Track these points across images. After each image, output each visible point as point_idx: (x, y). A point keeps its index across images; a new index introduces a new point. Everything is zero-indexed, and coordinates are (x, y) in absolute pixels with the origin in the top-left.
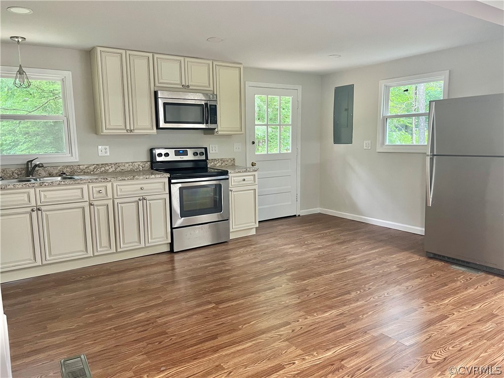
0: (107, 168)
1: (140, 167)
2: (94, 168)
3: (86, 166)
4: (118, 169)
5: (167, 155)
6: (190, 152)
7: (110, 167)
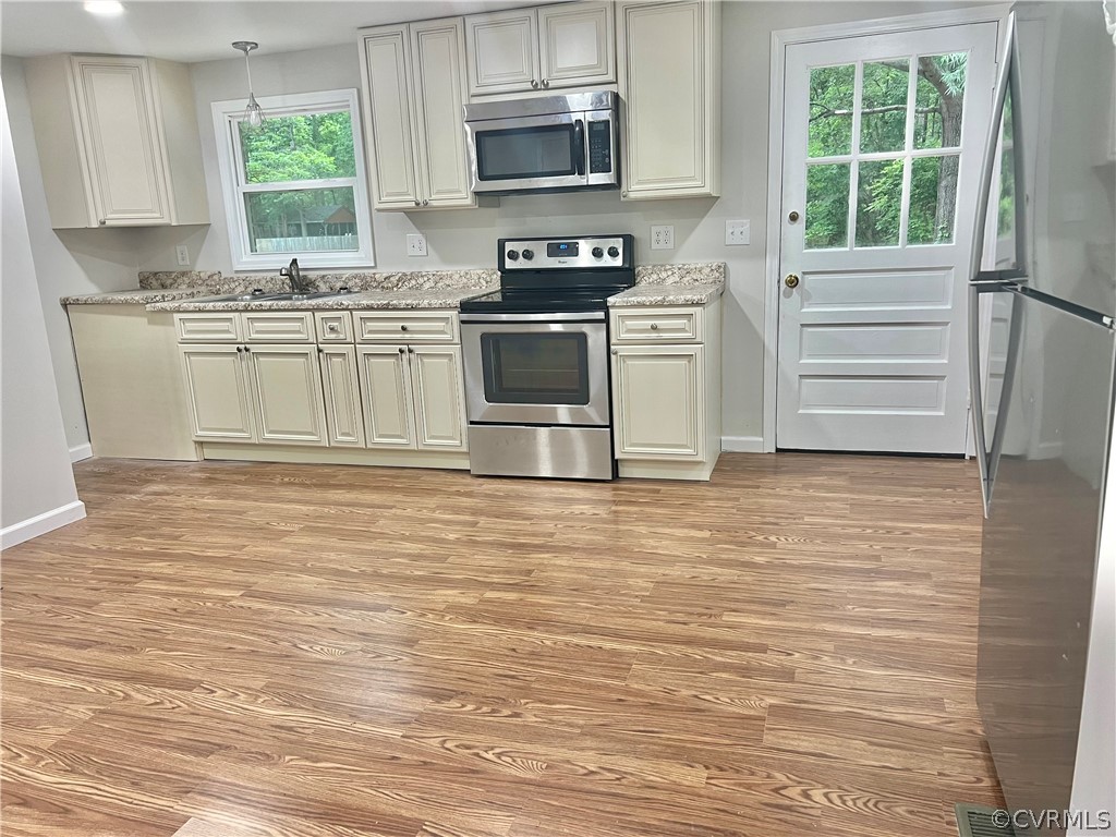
0: (421, 281)
1: (481, 280)
2: (399, 281)
3: (385, 275)
4: (439, 285)
5: (528, 255)
6: (585, 247)
7: (426, 279)
